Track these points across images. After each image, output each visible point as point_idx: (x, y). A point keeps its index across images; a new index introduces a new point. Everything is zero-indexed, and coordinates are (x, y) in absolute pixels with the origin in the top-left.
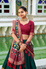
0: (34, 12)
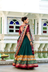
0: (40, 32)
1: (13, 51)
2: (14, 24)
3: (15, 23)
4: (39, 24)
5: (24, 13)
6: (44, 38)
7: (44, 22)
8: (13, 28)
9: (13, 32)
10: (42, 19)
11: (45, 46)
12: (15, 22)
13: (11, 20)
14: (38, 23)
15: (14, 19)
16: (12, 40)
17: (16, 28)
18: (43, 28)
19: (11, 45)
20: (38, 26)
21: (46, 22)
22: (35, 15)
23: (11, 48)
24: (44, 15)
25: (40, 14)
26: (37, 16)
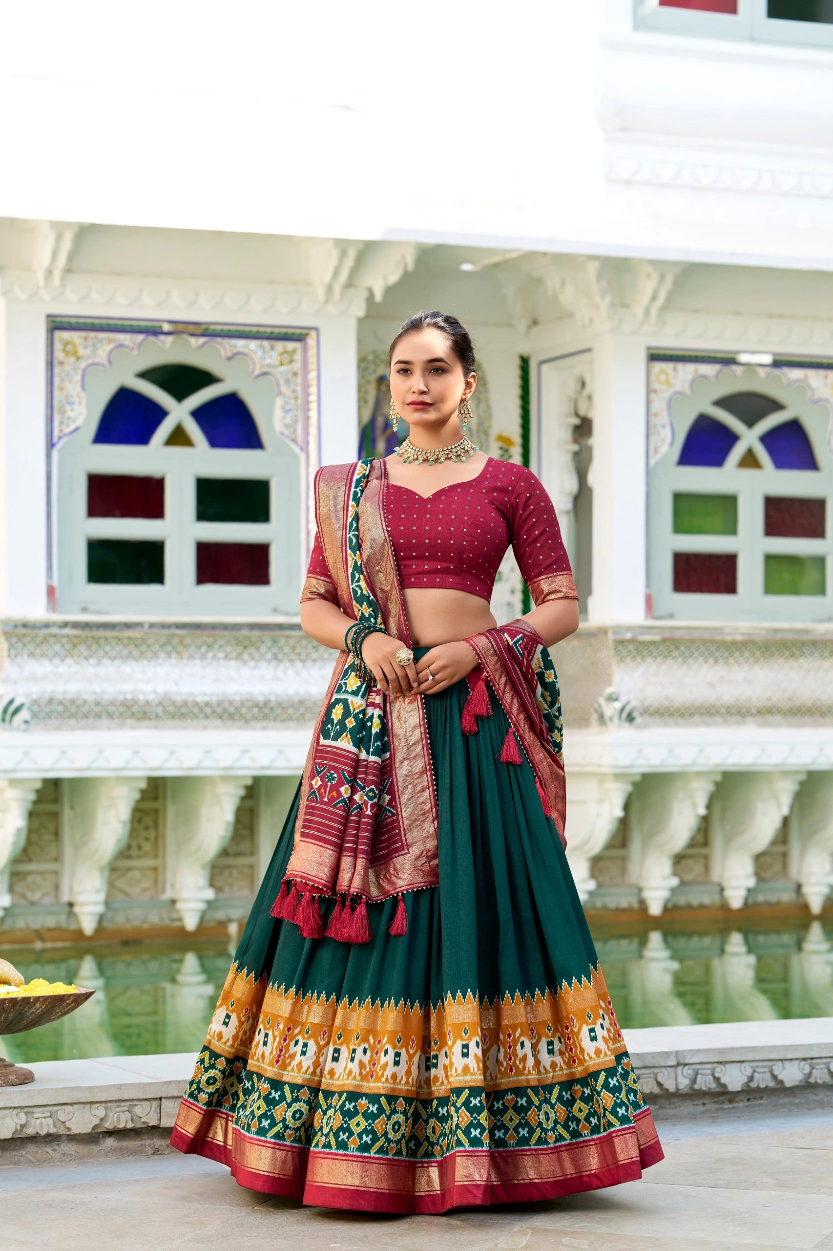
1: (155, 918)
2: (179, 438)
3: (193, 431)
4: (597, 441)
5: (342, 246)
6: (699, 680)
8: (157, 512)
10: (655, 357)
11: (705, 824)
12: (179, 412)
13: (126, 367)
14: (582, 428)
17: (204, 514)
18: (679, 498)
19: (124, 813)
20: (582, 473)
21: (723, 403)
22: (538, 281)
23: (125, 853)
25: (616, 269)
26: (568, 297)
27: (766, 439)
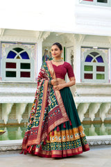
1: (15, 122)
2: (18, 58)
3: (20, 56)
4: (74, 58)
5: (40, 32)
6: (88, 91)
7: (87, 52)
8: (15, 67)
9: (15, 76)
10: (82, 47)
11: (88, 110)
12: (18, 54)
13: (11, 48)
14: (72, 57)
15: (17, 46)
16: (12, 94)
17: (22, 68)
18: (85, 66)
19: (11, 108)
21: (91, 53)
22: (66, 37)
23: (10, 113)
24: (87, 37)
25: (77, 36)
26: (70, 39)
27: (97, 58)
